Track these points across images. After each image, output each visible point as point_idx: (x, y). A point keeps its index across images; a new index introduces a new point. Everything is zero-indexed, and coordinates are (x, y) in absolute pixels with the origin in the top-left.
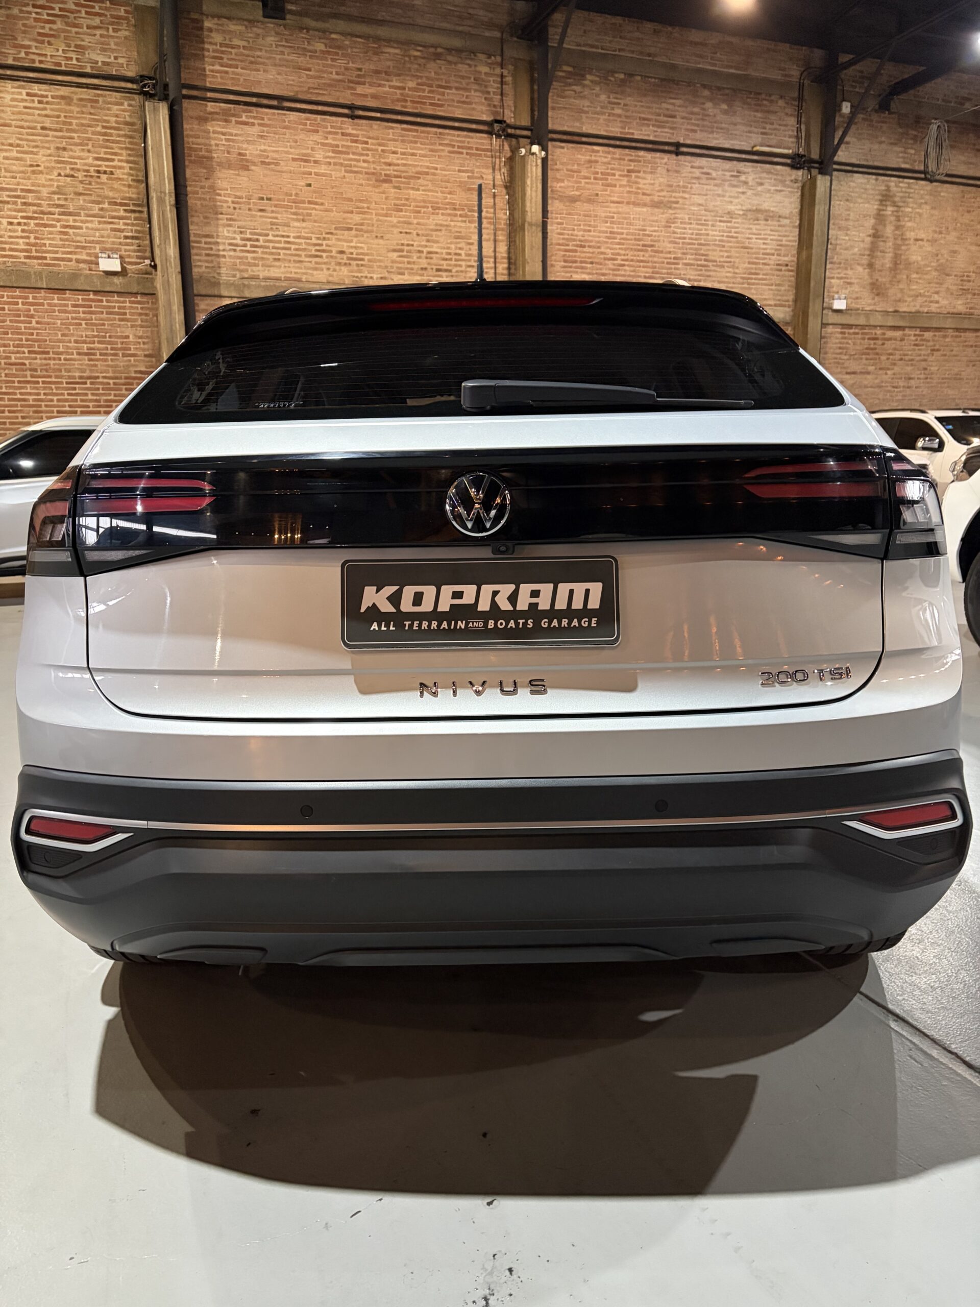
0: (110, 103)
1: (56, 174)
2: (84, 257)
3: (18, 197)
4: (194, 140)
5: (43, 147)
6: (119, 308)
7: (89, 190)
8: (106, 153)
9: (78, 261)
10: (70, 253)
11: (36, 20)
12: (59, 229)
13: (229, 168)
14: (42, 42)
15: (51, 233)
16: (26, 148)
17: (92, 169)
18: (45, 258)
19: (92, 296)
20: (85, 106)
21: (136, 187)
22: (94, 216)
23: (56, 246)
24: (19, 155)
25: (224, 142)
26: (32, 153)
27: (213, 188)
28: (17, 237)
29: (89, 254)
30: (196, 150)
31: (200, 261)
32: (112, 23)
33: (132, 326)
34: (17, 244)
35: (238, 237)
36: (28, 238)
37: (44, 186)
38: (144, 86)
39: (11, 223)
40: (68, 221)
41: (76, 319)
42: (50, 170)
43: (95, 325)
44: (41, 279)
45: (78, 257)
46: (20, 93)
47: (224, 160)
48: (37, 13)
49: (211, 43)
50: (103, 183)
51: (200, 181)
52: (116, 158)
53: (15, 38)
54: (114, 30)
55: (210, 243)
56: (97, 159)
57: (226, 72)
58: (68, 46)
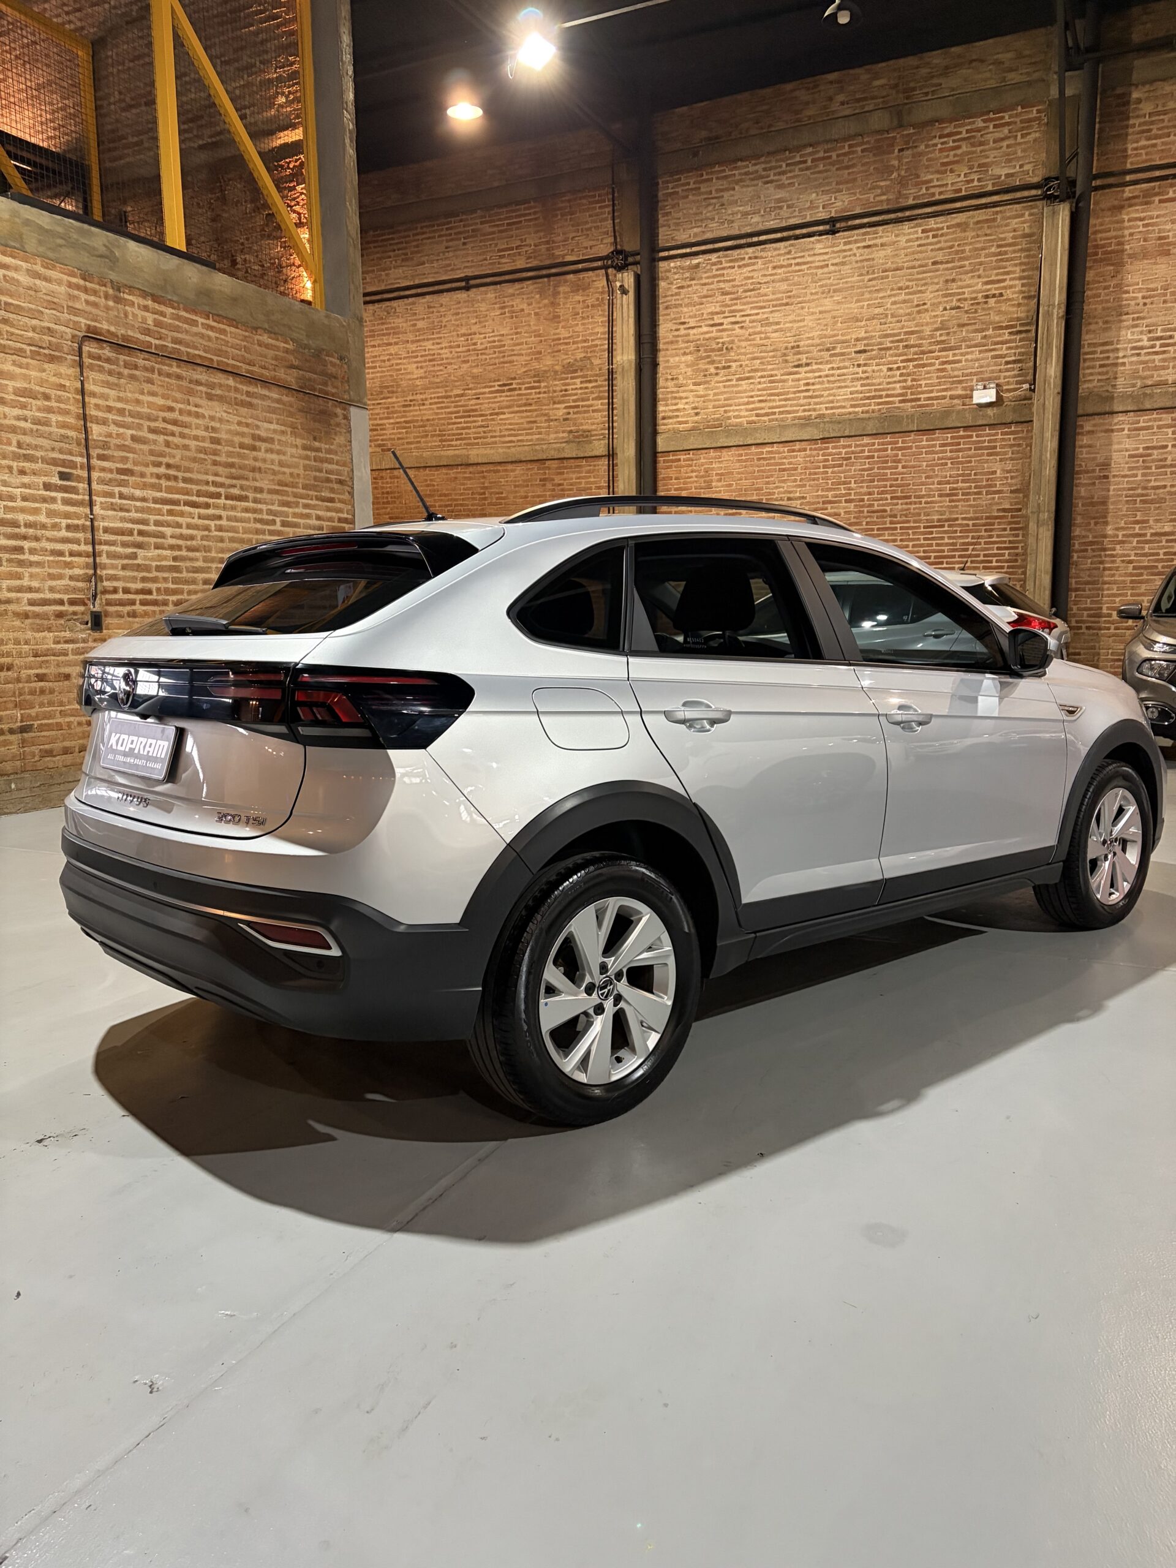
0: (1009, 218)
1: (941, 308)
2: (960, 392)
3: (901, 341)
4: (1104, 235)
5: (933, 283)
6: (989, 441)
7: (974, 318)
8: (997, 274)
9: (952, 397)
10: (945, 390)
11: (941, 150)
12: (937, 367)
13: (1145, 257)
14: (945, 172)
15: (928, 373)
16: (914, 289)
17: (980, 295)
18: (919, 399)
19: (962, 433)
20: (980, 228)
21: (1027, 305)
22: (976, 346)
23: (932, 385)
24: (907, 297)
25: (1141, 229)
26: (921, 292)
27: (1119, 286)
28: (895, 382)
29: (965, 389)
30: (1103, 246)
31: (1091, 374)
32: (1023, 129)
33: (1001, 460)
34: (894, 389)
35: (1145, 338)
36: (905, 381)
37: (927, 324)
38: (1049, 189)
39: (890, 369)
40: (948, 356)
41: (942, 459)
42: (935, 305)
43: (962, 463)
44: (913, 422)
45: (953, 393)
46: (917, 232)
47: (1138, 250)
48: (942, 143)
49: (1138, 117)
50: (989, 309)
51: (1105, 280)
52: (1008, 277)
53: (918, 176)
54: (1023, 136)
55: (1108, 351)
56: (987, 283)
57: (1154, 145)
58: (971, 168)
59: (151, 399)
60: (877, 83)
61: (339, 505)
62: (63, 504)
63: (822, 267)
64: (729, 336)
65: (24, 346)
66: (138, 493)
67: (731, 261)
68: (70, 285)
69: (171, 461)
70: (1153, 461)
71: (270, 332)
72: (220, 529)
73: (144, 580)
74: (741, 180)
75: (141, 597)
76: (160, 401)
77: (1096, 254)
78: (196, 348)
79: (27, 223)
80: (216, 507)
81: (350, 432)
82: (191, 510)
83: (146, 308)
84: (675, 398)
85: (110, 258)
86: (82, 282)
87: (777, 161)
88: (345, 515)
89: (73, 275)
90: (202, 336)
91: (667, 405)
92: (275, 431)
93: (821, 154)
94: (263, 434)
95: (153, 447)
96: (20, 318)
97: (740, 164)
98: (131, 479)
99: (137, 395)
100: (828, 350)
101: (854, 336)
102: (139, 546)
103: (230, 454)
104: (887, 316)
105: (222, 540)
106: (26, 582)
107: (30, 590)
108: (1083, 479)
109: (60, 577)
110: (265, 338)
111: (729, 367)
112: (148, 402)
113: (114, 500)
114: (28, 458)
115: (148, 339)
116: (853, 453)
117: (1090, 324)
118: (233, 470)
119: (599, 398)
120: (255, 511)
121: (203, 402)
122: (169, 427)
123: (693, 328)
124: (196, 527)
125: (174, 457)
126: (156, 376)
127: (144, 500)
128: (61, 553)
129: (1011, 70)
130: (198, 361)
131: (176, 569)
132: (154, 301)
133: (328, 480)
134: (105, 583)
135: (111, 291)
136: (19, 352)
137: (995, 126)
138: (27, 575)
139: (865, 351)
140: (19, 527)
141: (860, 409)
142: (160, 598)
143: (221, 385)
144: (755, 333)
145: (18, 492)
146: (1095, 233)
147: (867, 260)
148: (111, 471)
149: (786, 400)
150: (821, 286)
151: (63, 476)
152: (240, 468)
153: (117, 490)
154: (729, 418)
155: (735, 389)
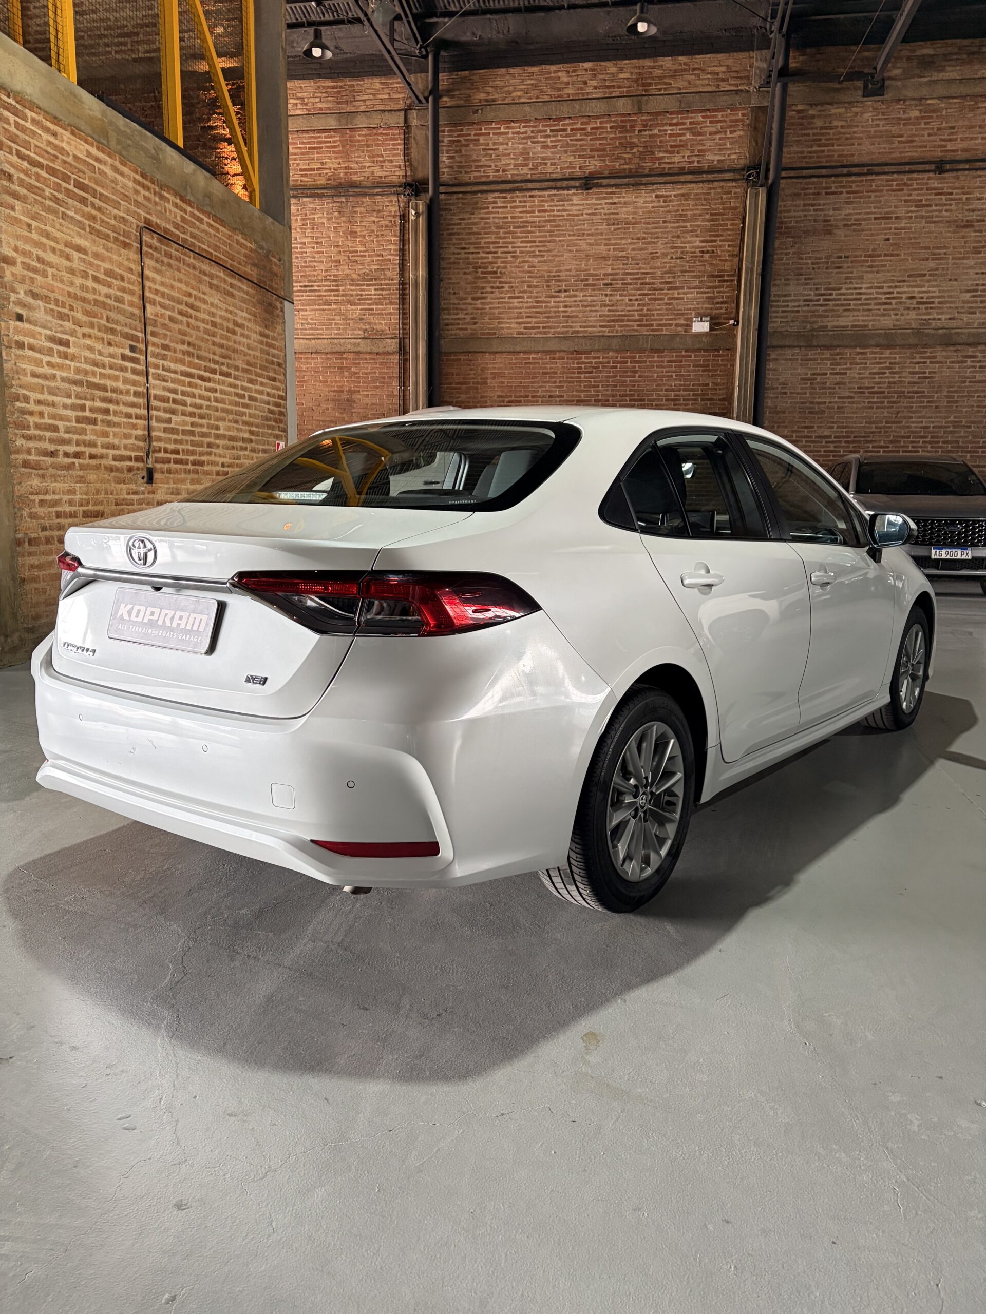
0: (719, 193)
1: (669, 257)
2: (683, 322)
3: (639, 279)
4: (786, 214)
5: (664, 237)
6: (704, 361)
7: (693, 267)
8: (710, 236)
9: (677, 325)
10: (671, 319)
11: (670, 135)
12: (666, 301)
13: (814, 234)
14: (673, 152)
15: (659, 305)
16: (649, 239)
17: (698, 250)
18: (652, 325)
19: (683, 353)
20: (699, 199)
21: (731, 261)
22: (694, 288)
23: (662, 315)
24: (644, 246)
25: (812, 213)
26: (654, 243)
27: (796, 253)
28: (634, 310)
30: (786, 223)
31: (776, 317)
32: (731, 127)
33: (712, 375)
34: (633, 315)
35: (812, 293)
36: (642, 310)
37: (659, 268)
38: (749, 176)
39: (630, 300)
40: (673, 294)
41: (669, 372)
42: (665, 255)
43: (683, 376)
44: (647, 342)
45: (678, 322)
46: (651, 196)
47: (810, 228)
48: (671, 130)
49: (813, 128)
50: (704, 261)
51: (786, 249)
52: (718, 238)
53: (653, 153)
54: (731, 132)
55: (787, 301)
56: (702, 242)
57: (823, 151)
58: (692, 151)
59: (179, 285)
60: (621, 76)
61: (278, 384)
62: (132, 373)
63: (577, 215)
64: (502, 262)
65: (109, 232)
66: (173, 366)
67: (504, 202)
68: (135, 181)
69: (190, 340)
70: (817, 383)
71: (242, 233)
72: (216, 400)
73: (175, 441)
74: (513, 138)
75: (174, 456)
76: (184, 288)
77: (781, 228)
78: (203, 243)
79: (111, 123)
80: (215, 382)
81: (284, 322)
82: (201, 383)
83: (176, 205)
84: (457, 309)
85: (156, 159)
86: (141, 179)
87: (543, 126)
88: (281, 393)
89: (136, 172)
90: (207, 233)
91: (449, 314)
92: (245, 319)
93: (579, 126)
94: (240, 321)
95: (180, 327)
96: (107, 207)
97: (513, 124)
98: (169, 354)
99: (171, 281)
100: (582, 281)
101: (603, 272)
102: (173, 412)
103: (222, 337)
104: (628, 258)
105: (217, 410)
106: (111, 440)
107: (114, 447)
108: (770, 394)
109: (130, 436)
110: (239, 238)
111: (502, 287)
112: (179, 288)
113: (159, 372)
114: (113, 331)
115: (177, 232)
116: (601, 363)
117: (775, 280)
118: (223, 351)
119: (391, 303)
120: (235, 386)
121: (207, 290)
122: (189, 310)
123: (473, 253)
124: (203, 398)
125: (191, 336)
126: (181, 265)
127: (175, 372)
128: (130, 416)
129: (723, 80)
130: (204, 254)
131: (192, 433)
132: (181, 200)
133: (273, 363)
134: (155, 444)
135: (157, 189)
136: (106, 238)
137: (711, 122)
138: (112, 434)
139: (611, 284)
140: (107, 391)
141: (607, 330)
142: (184, 457)
143: (217, 277)
144: (524, 262)
145: (107, 360)
146: (781, 212)
147: (613, 214)
148: (158, 346)
149: (548, 317)
150: (577, 230)
151: (133, 349)
152: (227, 349)
153: (161, 362)
154: (502, 328)
155: (507, 305)
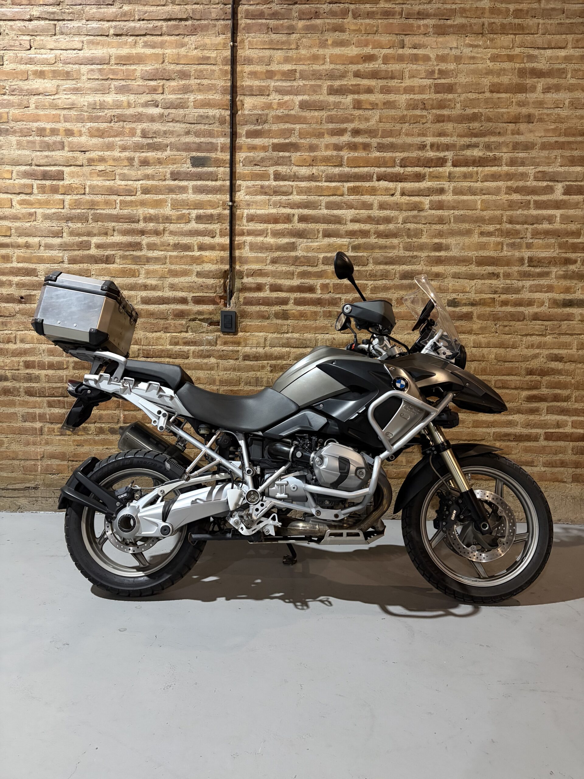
59: (337, 51)
62: (194, 192)
65: (160, 23)
66: (304, 171)
69: (362, 126)
73: (303, 275)
75: (298, 295)
76: (353, 51)
80: (438, 177)
82: (391, 185)
92: (567, 59)
94: (542, 66)
95: (333, 113)
98: (295, 156)
99: (314, 50)
102: (300, 234)
103: (470, 104)
105: (441, 221)
106: (141, 280)
107: (145, 287)
109: (185, 273)
113: (266, 183)
114: (153, 147)
118: (475, 125)
120: (510, 177)
121: (428, 39)
122: (366, 82)
124: (398, 207)
125: (368, 120)
126: (348, 20)
127: (312, 178)
128: (187, 248)
134: (246, 280)
136: (153, 31)
138: (143, 272)
140: (137, 221)
142: (327, 296)
145: (138, 184)
148: (264, 148)
151: (197, 162)
153: (271, 170)
